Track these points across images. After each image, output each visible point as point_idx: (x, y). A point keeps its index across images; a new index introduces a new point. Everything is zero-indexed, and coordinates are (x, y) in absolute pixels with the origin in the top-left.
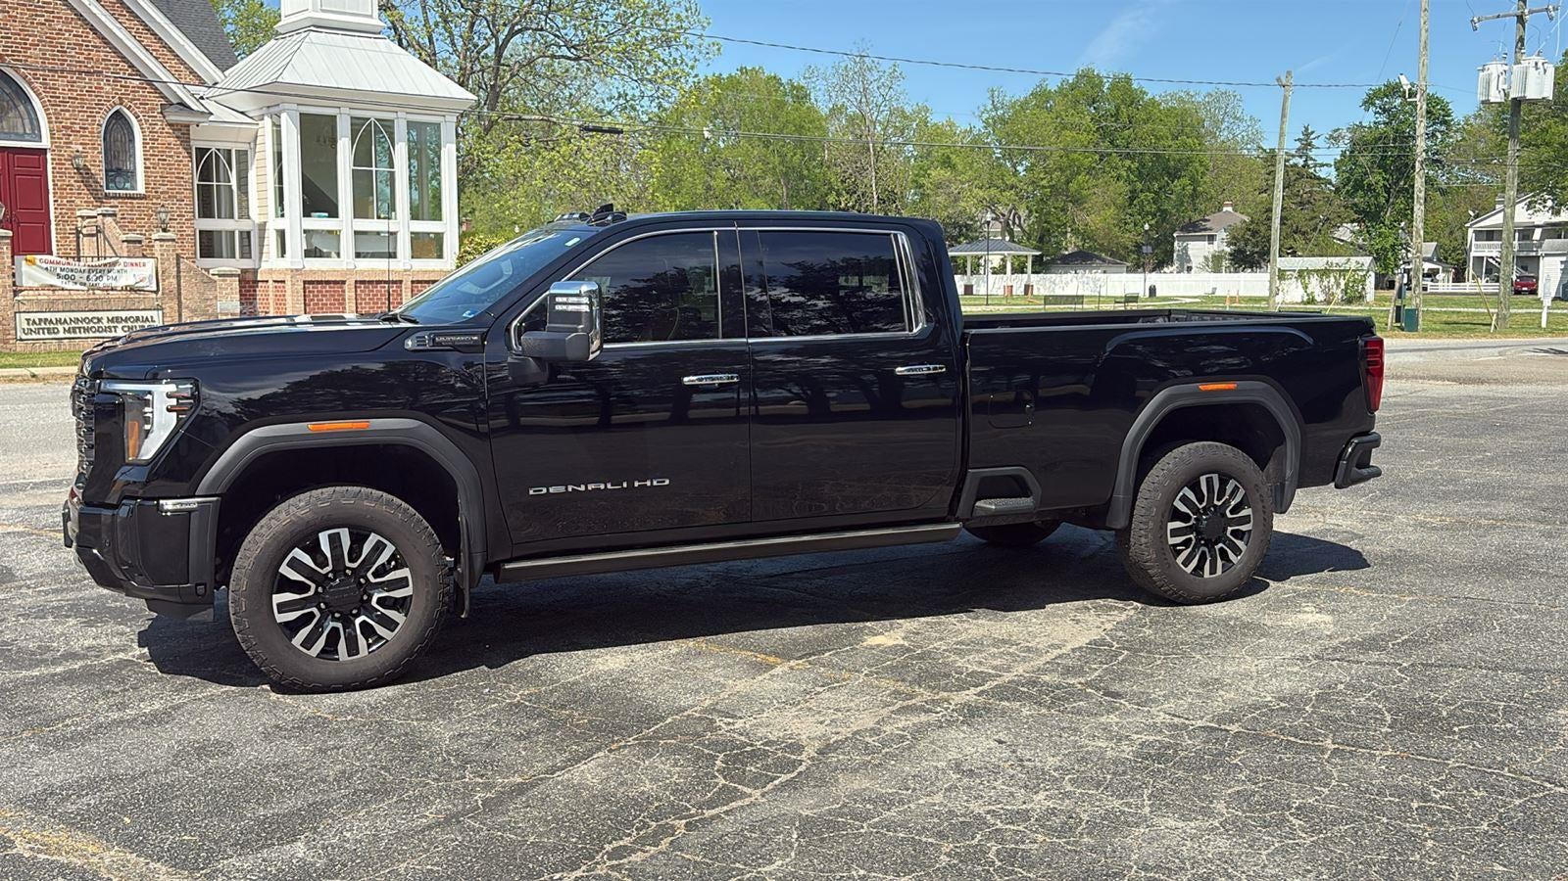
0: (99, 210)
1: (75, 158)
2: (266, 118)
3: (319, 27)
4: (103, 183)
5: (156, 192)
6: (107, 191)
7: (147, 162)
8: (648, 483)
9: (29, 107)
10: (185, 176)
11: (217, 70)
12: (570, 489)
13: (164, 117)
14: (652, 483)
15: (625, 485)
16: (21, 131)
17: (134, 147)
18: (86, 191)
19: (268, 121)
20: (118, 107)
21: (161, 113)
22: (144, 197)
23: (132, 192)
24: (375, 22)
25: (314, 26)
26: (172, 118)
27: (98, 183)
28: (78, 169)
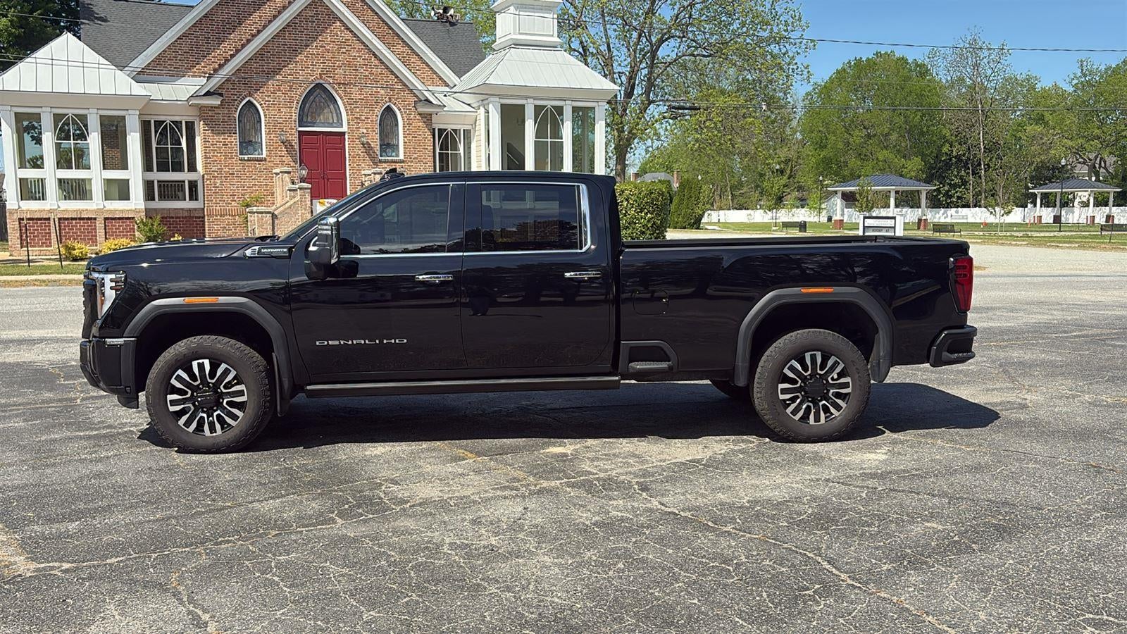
0: (373, 170)
1: (362, 137)
2: (481, 107)
3: (518, 45)
4: (378, 153)
5: (411, 158)
6: (380, 158)
7: (406, 139)
8: (393, 341)
9: (336, 106)
10: (429, 148)
11: (456, 77)
12: (342, 343)
13: (416, 109)
14: (395, 341)
15: (377, 342)
16: (331, 121)
17: (398, 129)
18: (368, 158)
19: (482, 110)
20: (388, 104)
21: (415, 107)
22: (403, 162)
23: (395, 158)
24: (556, 39)
25: (514, 44)
26: (420, 110)
27: (375, 152)
28: (362, 144)
